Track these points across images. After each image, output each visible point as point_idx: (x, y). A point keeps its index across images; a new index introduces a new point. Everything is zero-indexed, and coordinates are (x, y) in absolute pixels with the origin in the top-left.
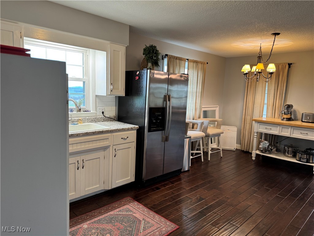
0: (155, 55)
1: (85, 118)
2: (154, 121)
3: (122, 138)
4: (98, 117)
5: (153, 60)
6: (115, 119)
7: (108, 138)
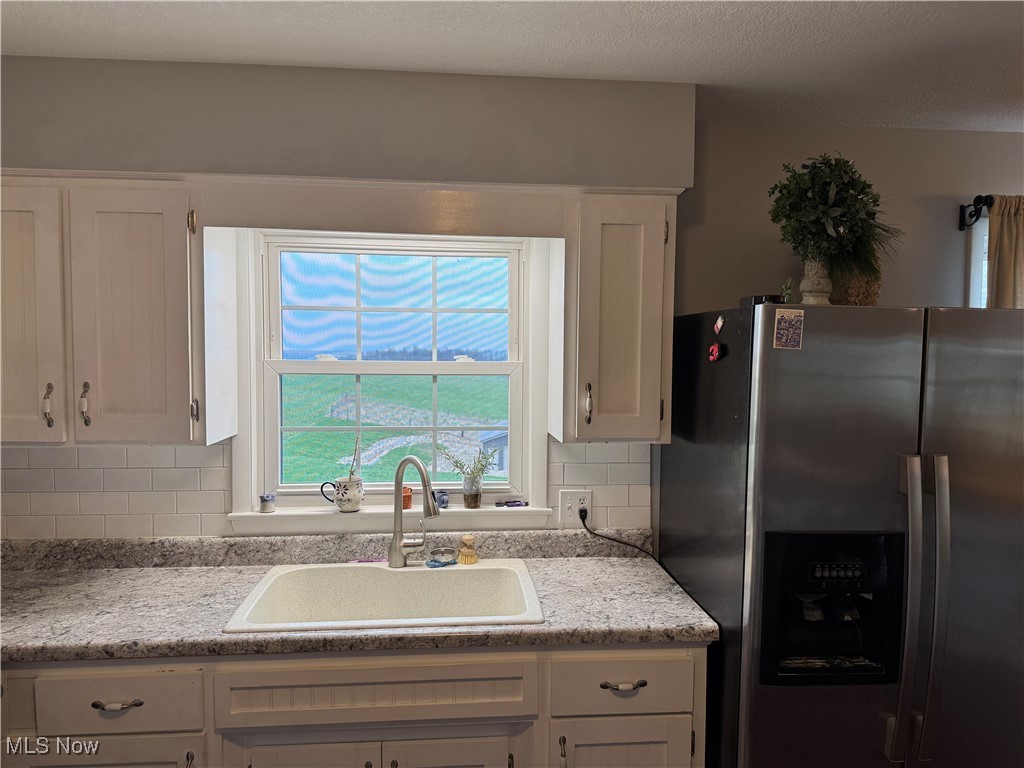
0: (837, 212)
1: (495, 533)
2: (815, 616)
3: (604, 686)
4: (560, 532)
5: (825, 244)
6: (648, 546)
7: (521, 678)
